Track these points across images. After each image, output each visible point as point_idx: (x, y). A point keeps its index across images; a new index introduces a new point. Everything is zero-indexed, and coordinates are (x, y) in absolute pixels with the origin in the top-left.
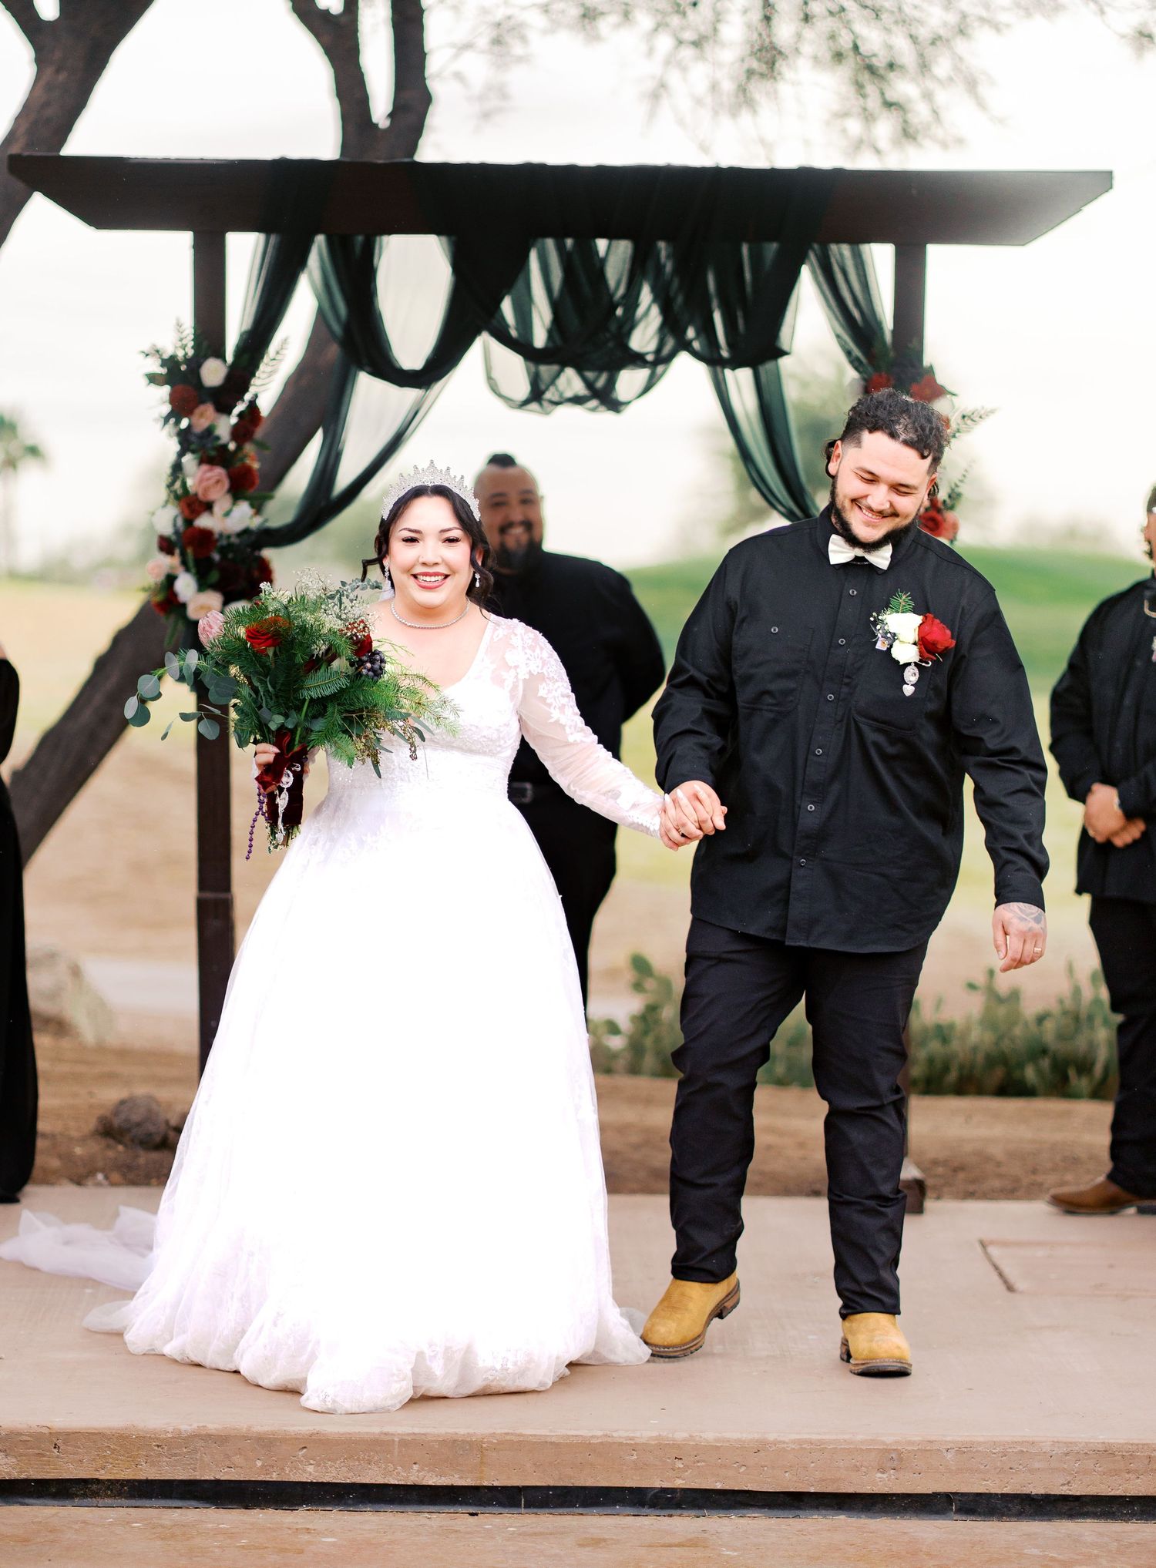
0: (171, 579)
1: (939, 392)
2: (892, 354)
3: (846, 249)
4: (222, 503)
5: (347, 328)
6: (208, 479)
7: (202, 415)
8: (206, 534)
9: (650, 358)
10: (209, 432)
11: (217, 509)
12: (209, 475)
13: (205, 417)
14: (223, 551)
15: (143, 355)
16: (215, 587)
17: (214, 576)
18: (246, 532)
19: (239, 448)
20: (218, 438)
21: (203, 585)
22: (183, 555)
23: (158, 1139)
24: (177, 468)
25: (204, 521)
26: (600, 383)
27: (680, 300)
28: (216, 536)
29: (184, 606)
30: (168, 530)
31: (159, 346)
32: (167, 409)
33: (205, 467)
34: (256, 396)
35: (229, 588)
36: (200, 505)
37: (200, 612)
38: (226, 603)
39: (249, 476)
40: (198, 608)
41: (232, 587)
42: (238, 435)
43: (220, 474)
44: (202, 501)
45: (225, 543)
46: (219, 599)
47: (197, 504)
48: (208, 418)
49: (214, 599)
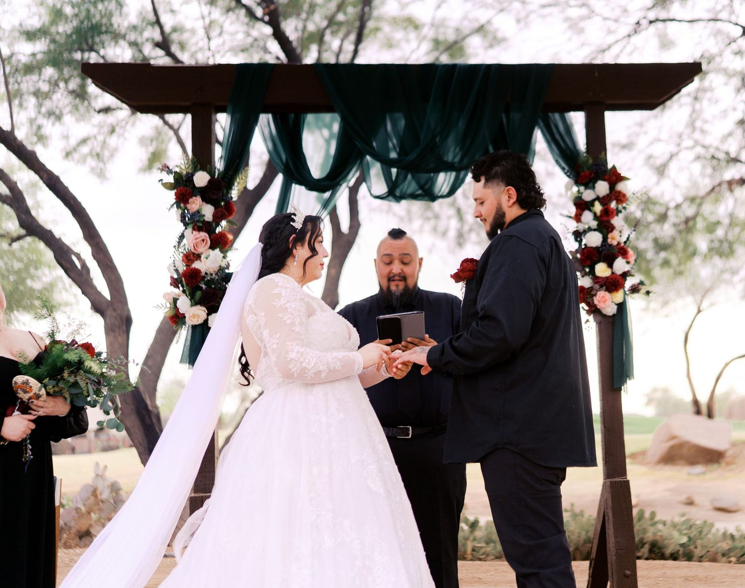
0: (175, 300)
1: (621, 178)
2: (591, 161)
3: (557, 115)
4: (206, 253)
6: (197, 239)
7: (194, 202)
8: (197, 272)
10: (198, 212)
11: (203, 257)
12: (198, 237)
13: (196, 203)
14: (208, 283)
16: (201, 304)
17: (198, 294)
19: (218, 223)
20: (205, 217)
21: (195, 302)
22: (183, 287)
24: (182, 237)
25: (196, 265)
26: (427, 186)
28: (203, 274)
29: (184, 315)
31: (170, 166)
32: (173, 200)
33: (196, 233)
35: (211, 304)
36: (193, 256)
37: (193, 320)
38: (208, 314)
39: (222, 238)
40: (191, 317)
41: (212, 303)
42: (217, 216)
43: (205, 237)
44: (195, 254)
45: (209, 278)
46: (205, 311)
47: (192, 256)
48: (197, 204)
49: (201, 311)
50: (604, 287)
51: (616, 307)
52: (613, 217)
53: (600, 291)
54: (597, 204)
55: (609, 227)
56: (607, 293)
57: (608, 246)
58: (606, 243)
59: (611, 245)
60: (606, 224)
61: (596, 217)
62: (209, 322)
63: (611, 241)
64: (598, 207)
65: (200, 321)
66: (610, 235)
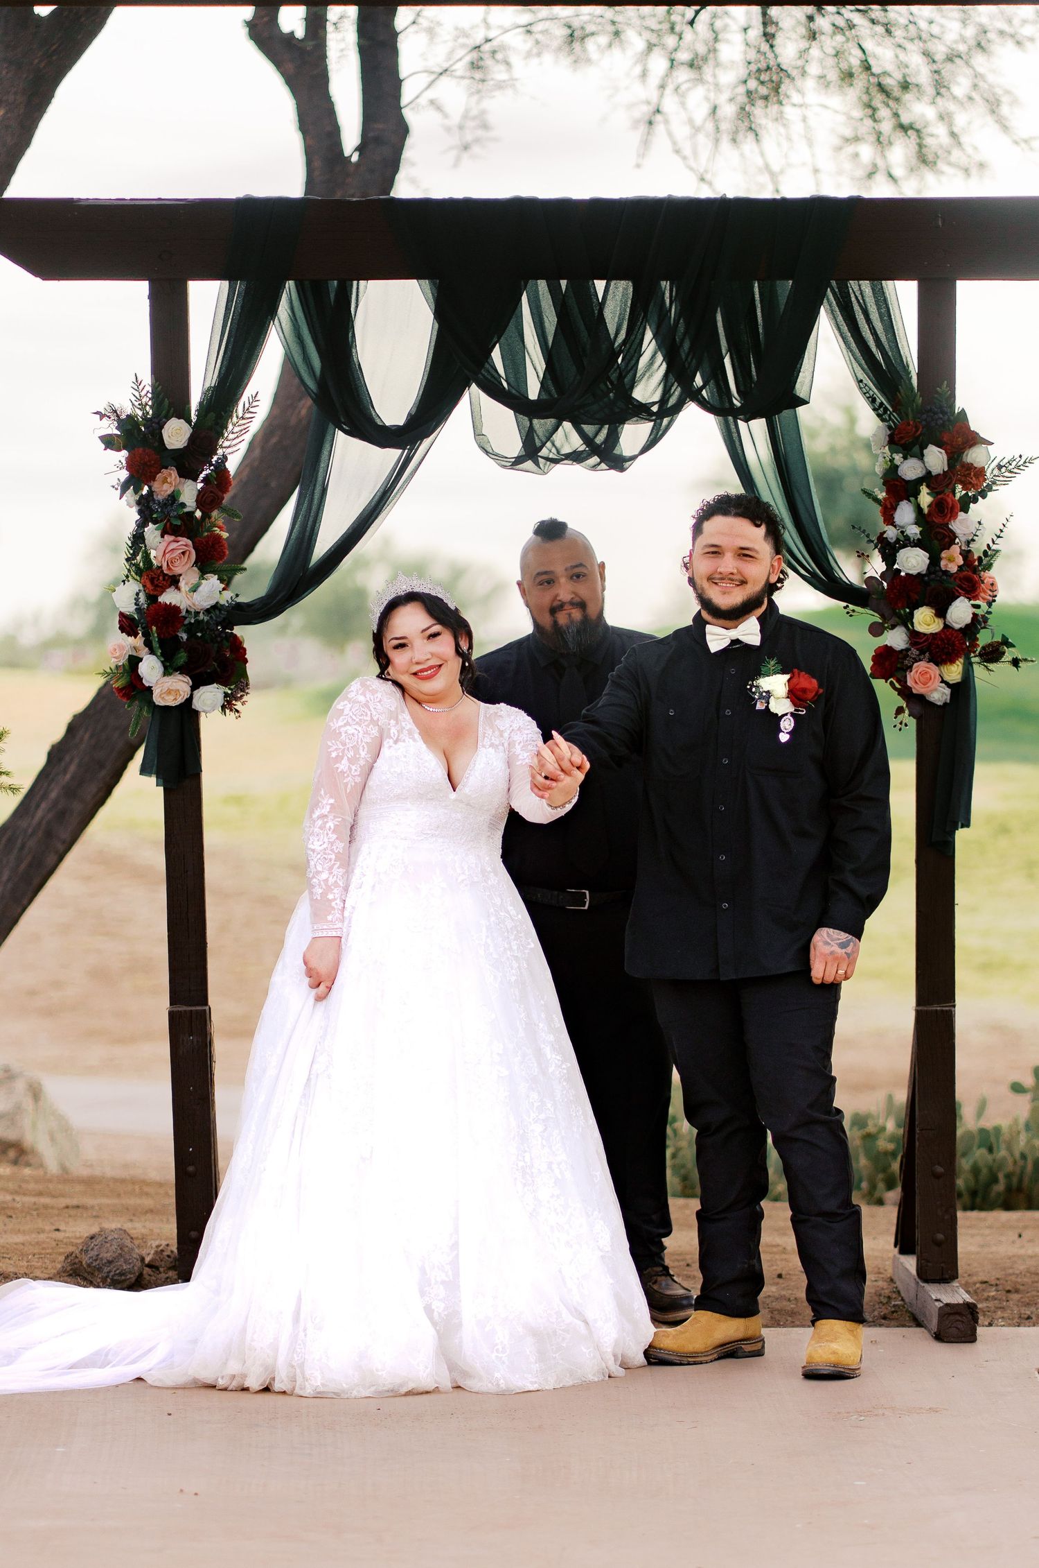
0: (134, 661)
1: (973, 440)
2: (919, 400)
3: (866, 286)
4: (189, 576)
5: (322, 383)
6: (173, 550)
7: (165, 481)
8: (174, 610)
9: (655, 409)
10: (173, 498)
11: (183, 583)
12: (174, 545)
13: (167, 483)
14: (190, 629)
15: (98, 416)
16: (183, 670)
17: (182, 657)
18: (216, 607)
19: (206, 515)
20: (183, 505)
21: (169, 668)
22: (146, 635)
23: (132, 1277)
24: (138, 539)
25: (169, 597)
26: (600, 439)
27: (687, 345)
28: (183, 613)
29: (149, 690)
30: (129, 608)
31: (117, 406)
32: (124, 475)
33: (168, 538)
34: (225, 458)
35: (198, 671)
36: (164, 580)
37: (167, 698)
38: (194, 687)
39: (217, 546)
40: (164, 693)
41: (202, 669)
42: (205, 502)
43: (186, 545)
44: (167, 575)
45: (193, 621)
46: (188, 683)
47: (161, 578)
48: (171, 483)
49: (181, 683)
50: (927, 654)
51: (948, 691)
52: (955, 516)
53: (920, 660)
54: (924, 490)
55: (945, 536)
56: (932, 665)
57: (940, 574)
58: (938, 568)
59: (946, 573)
60: (938, 530)
61: (921, 518)
62: (194, 701)
63: (946, 565)
64: (925, 498)
65: (180, 700)
66: (943, 555)
